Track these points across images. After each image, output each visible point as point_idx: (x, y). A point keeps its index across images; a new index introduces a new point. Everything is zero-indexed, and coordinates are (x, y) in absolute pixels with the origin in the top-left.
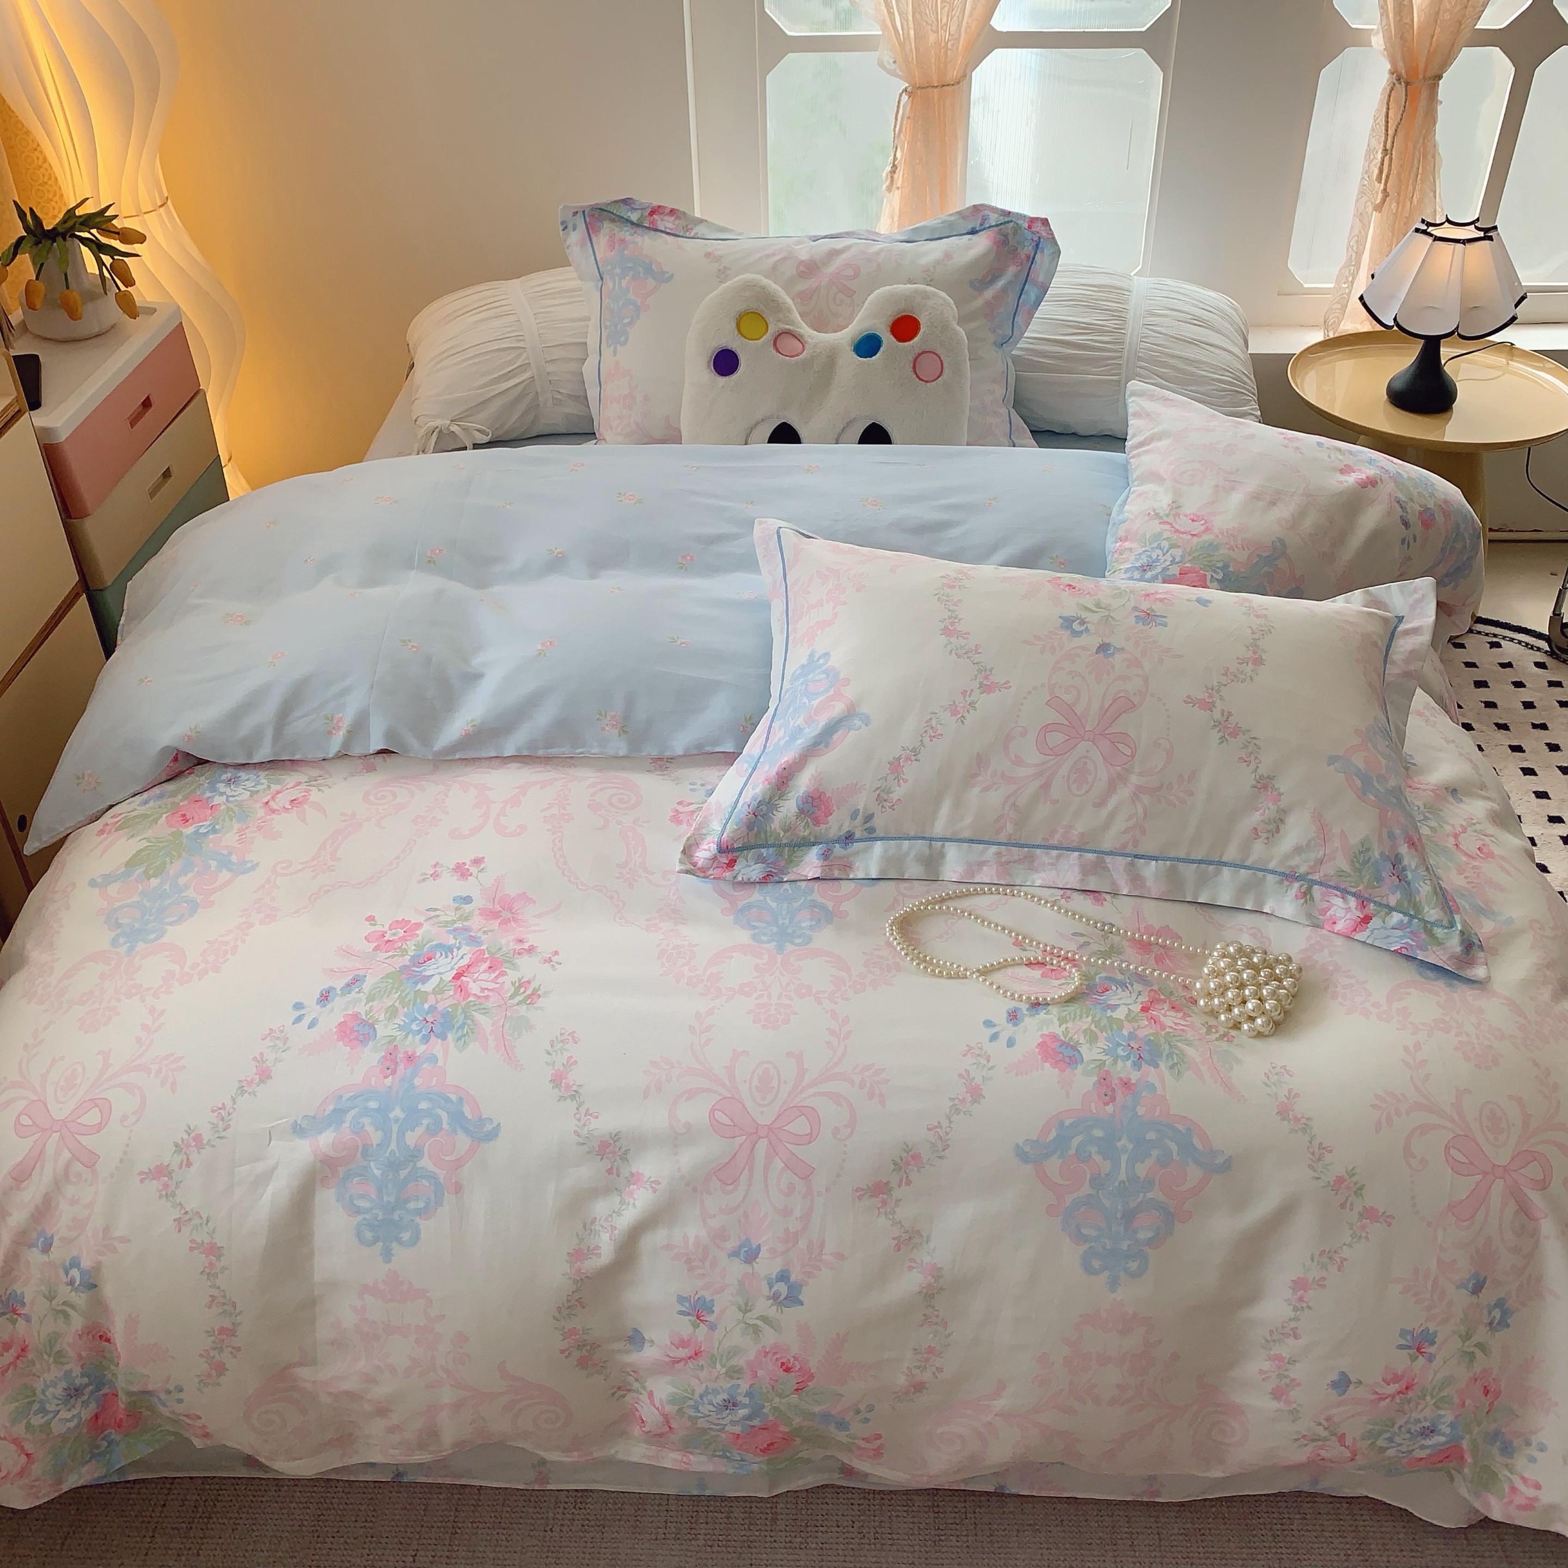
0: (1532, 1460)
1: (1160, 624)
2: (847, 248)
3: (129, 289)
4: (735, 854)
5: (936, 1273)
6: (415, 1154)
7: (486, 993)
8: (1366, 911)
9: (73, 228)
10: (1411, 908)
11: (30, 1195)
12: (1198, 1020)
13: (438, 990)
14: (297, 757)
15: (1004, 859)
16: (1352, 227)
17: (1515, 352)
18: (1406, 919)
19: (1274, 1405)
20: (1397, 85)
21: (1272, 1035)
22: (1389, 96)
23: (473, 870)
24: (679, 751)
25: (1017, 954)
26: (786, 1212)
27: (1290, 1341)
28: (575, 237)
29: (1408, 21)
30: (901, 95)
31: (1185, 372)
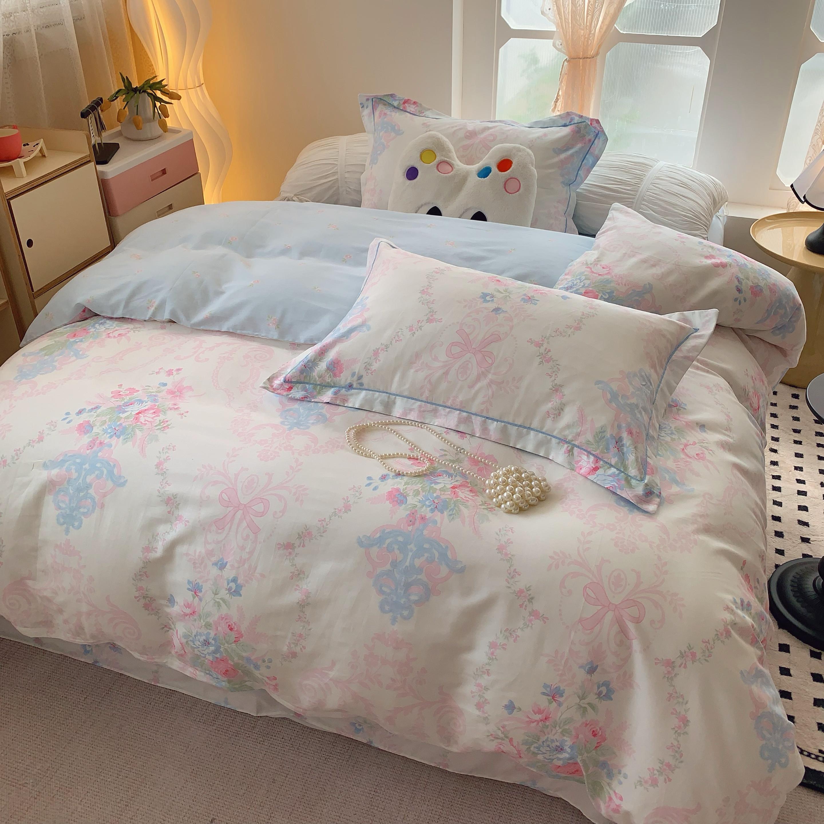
0: (620, 783)
1: (533, 303)
2: (494, 127)
3: (166, 119)
4: (292, 385)
5: (307, 594)
6: (88, 487)
7: (146, 422)
8: (597, 465)
9: (146, 88)
10: (622, 468)
12: (479, 499)
13: (127, 418)
14: (132, 318)
15: (422, 409)
16: (808, 152)
18: (617, 472)
19: (477, 712)
21: (517, 514)
23: (175, 373)
24: (302, 341)
25: (408, 453)
26: (243, 548)
27: (486, 676)
28: (366, 112)
30: (564, 63)
31: (666, 209)
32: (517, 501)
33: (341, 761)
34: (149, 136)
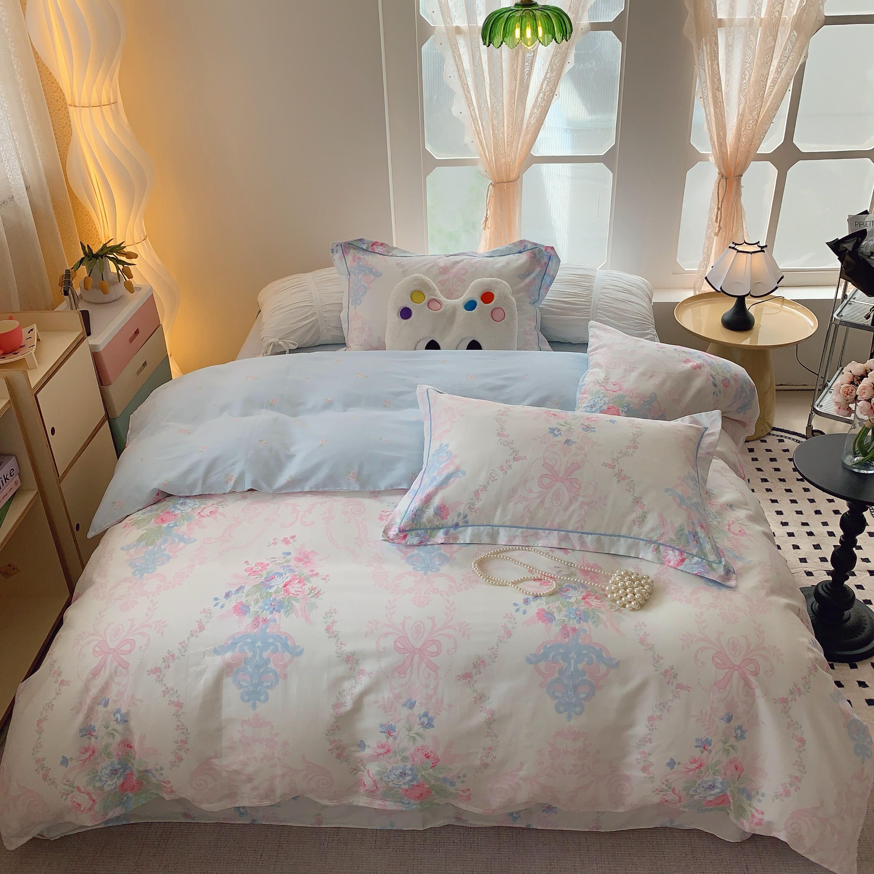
0: (760, 801)
1: (592, 431)
2: (462, 260)
3: (130, 280)
4: (407, 533)
5: (492, 713)
6: (267, 661)
7: (298, 593)
8: (683, 557)
9: (106, 253)
10: (703, 555)
11: (99, 682)
12: (607, 603)
13: (276, 592)
14: (212, 493)
15: (525, 535)
16: (705, 243)
17: (784, 301)
18: (700, 560)
19: (642, 775)
20: (722, 179)
21: (640, 609)
22: (719, 184)
23: (291, 541)
24: (383, 489)
25: (529, 575)
26: (427, 686)
27: (648, 744)
28: (337, 256)
29: (725, 151)
30: (489, 186)
31: (619, 315)
32: (639, 600)
33: (512, 848)
34: (114, 298)
